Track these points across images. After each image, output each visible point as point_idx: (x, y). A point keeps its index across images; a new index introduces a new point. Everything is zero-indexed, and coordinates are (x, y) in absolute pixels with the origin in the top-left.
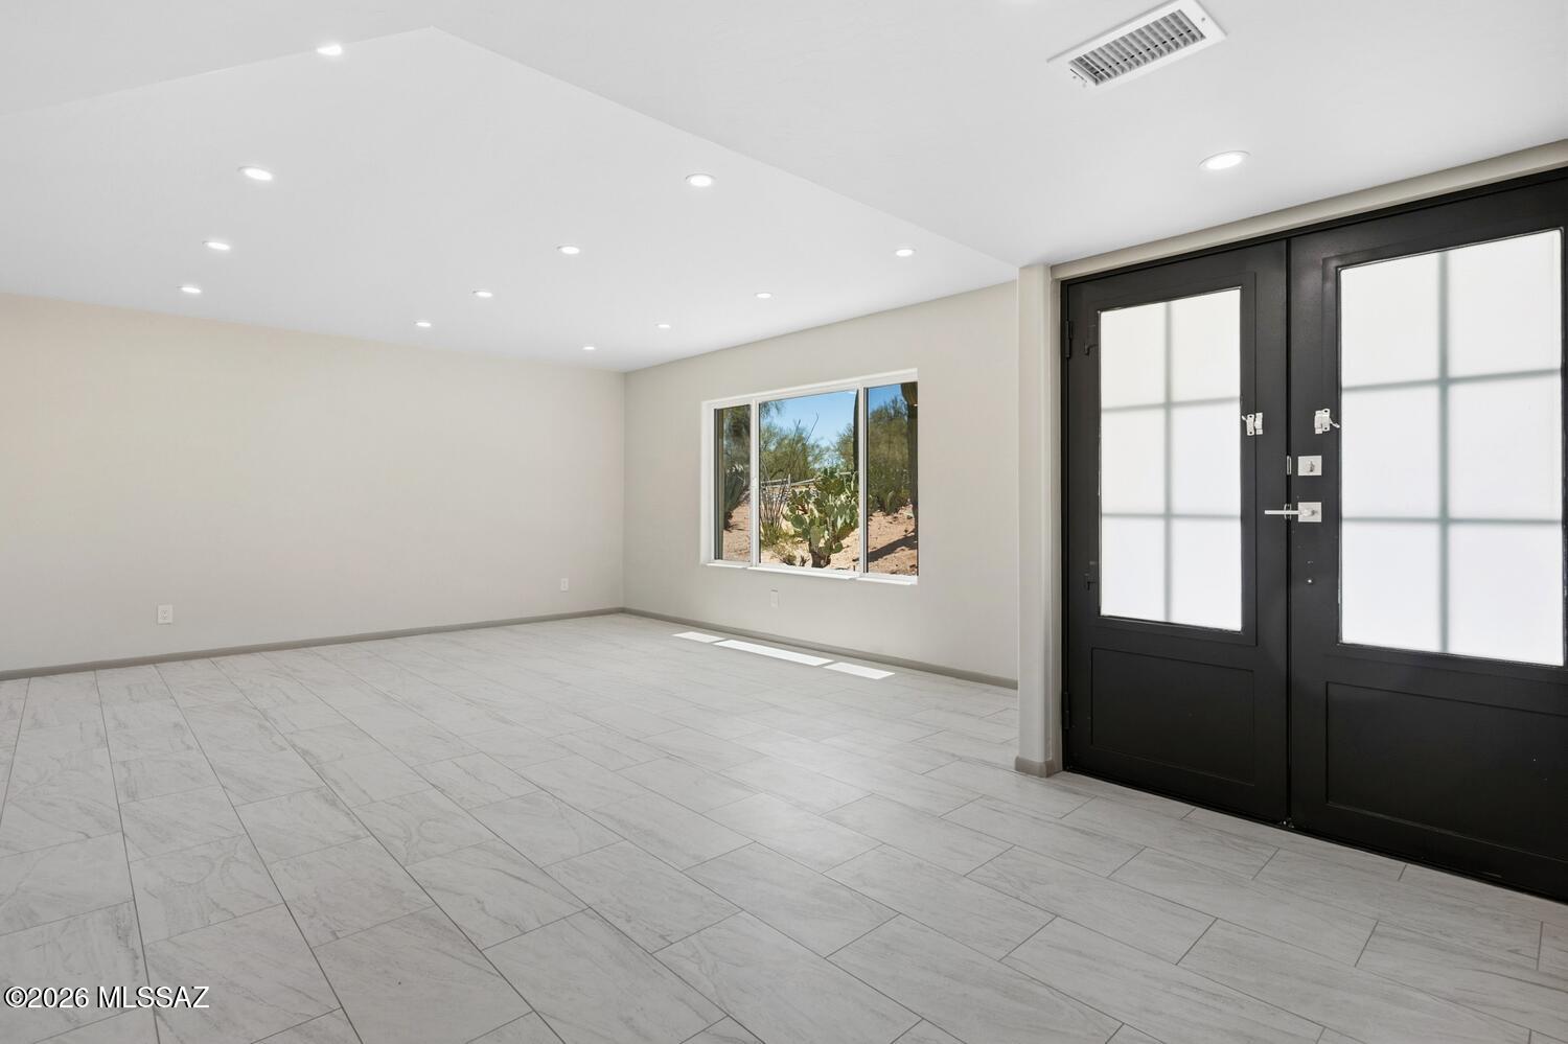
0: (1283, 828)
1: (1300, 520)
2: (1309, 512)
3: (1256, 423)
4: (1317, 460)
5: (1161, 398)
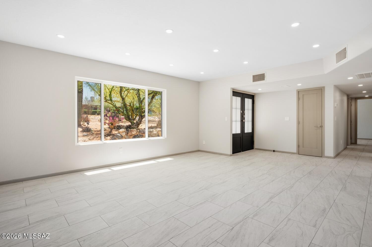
3: (241, 112)
5: (236, 108)
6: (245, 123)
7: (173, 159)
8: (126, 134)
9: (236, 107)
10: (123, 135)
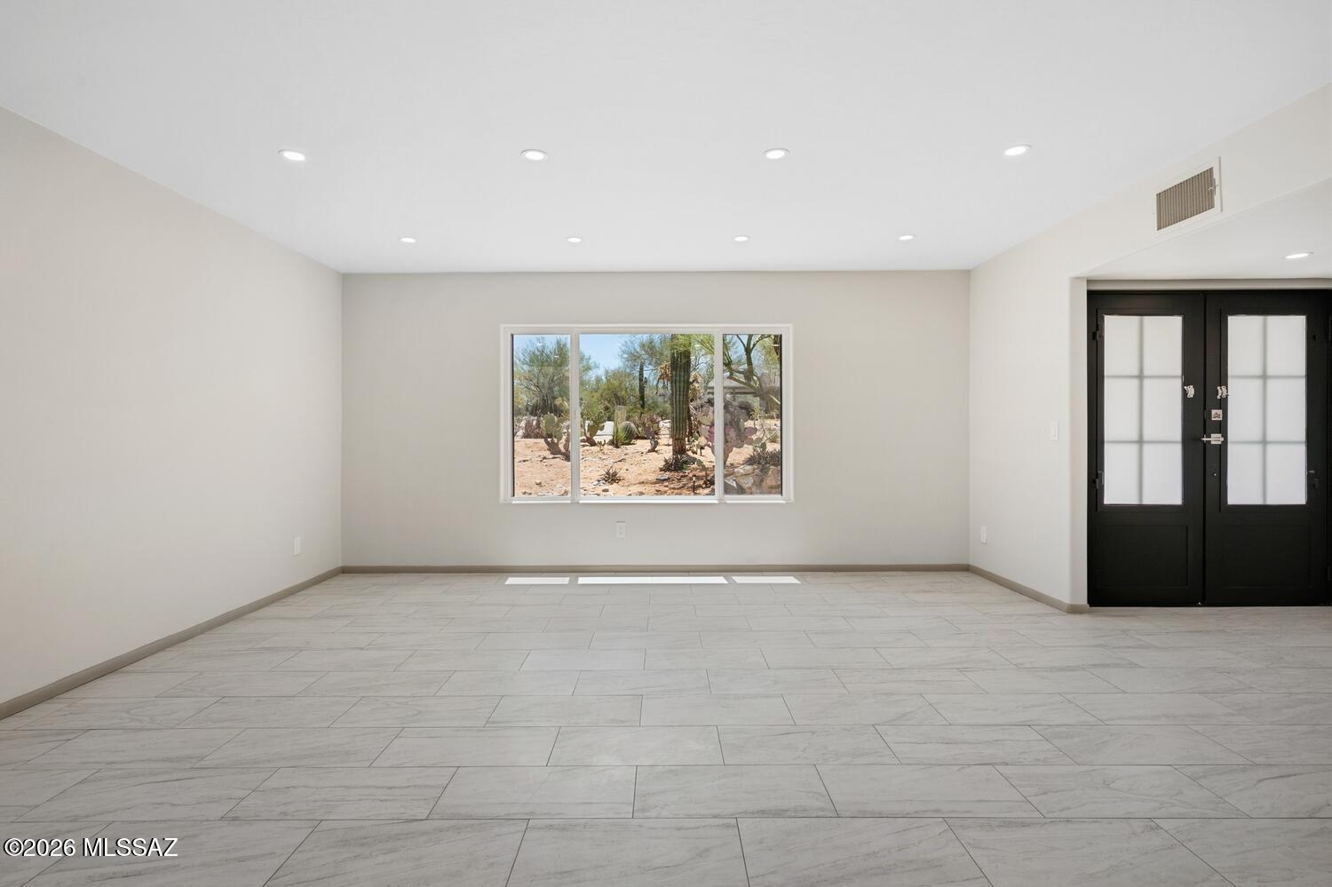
0: (1199, 606)
1: (1212, 443)
2: (1215, 439)
3: (1191, 391)
4: (1220, 412)
5: (1135, 372)
6: (1233, 452)
7: (798, 582)
8: (754, 481)
9: (1141, 370)
10: (745, 486)
